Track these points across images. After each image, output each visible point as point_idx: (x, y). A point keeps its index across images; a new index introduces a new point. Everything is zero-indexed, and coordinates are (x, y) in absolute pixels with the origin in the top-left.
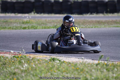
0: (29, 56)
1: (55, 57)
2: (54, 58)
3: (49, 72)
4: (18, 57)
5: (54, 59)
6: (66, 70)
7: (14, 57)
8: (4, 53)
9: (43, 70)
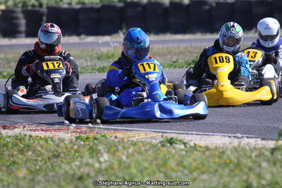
0: (114, 135)
1: (174, 136)
2: (171, 139)
3: (160, 172)
4: (87, 138)
5: (171, 142)
6: (200, 166)
7: (77, 138)
8: (54, 130)
9: (146, 168)
